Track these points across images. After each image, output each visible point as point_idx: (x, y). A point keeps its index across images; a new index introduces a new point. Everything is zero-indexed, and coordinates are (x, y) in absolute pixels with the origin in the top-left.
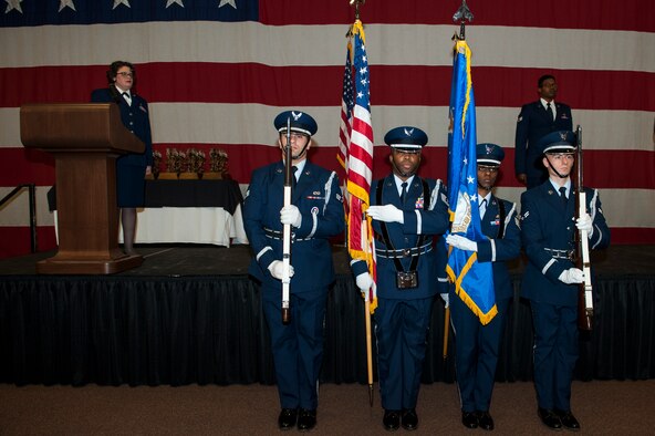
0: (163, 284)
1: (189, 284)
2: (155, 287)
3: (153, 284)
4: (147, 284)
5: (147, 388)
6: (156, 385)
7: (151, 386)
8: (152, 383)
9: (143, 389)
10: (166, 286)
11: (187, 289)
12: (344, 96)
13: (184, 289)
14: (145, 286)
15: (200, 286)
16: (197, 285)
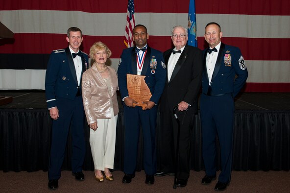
0: (23, 114)
1: (38, 114)
2: (19, 115)
3: (18, 113)
4: (14, 113)
5: (13, 173)
6: (19, 171)
7: (16, 172)
8: (17, 171)
9: (11, 173)
10: (25, 114)
11: (37, 116)
12: (128, 8)
13: (36, 116)
14: (13, 115)
15: (45, 115)
16: (43, 114)
